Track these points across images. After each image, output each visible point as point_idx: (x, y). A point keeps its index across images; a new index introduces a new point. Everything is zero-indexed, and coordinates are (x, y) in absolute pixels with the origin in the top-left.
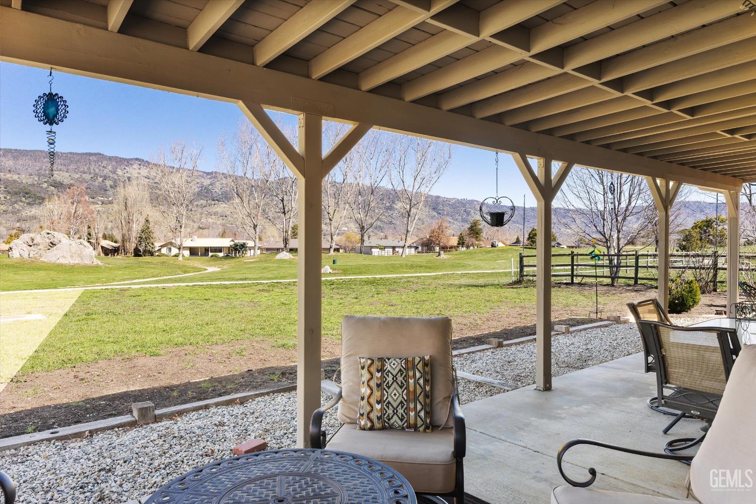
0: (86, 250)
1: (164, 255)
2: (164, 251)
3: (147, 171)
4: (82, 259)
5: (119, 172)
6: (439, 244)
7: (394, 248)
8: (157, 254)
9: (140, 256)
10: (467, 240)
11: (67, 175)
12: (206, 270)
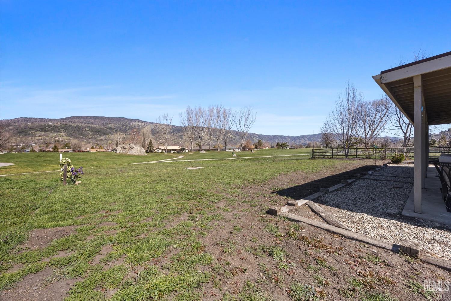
0: (143, 150)
1: (156, 152)
2: (156, 151)
3: (141, 124)
4: (141, 153)
5: (131, 124)
6: (248, 148)
7: (233, 149)
8: (154, 152)
9: (148, 152)
10: (258, 146)
11: (113, 125)
12: (179, 157)
